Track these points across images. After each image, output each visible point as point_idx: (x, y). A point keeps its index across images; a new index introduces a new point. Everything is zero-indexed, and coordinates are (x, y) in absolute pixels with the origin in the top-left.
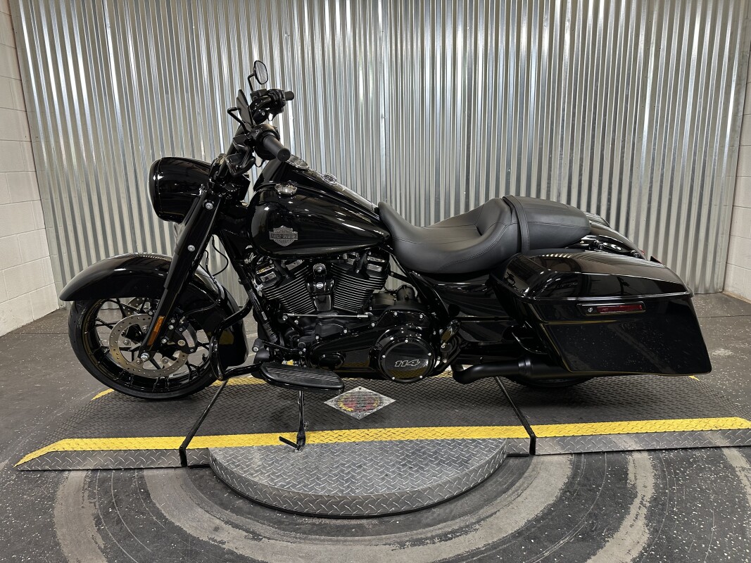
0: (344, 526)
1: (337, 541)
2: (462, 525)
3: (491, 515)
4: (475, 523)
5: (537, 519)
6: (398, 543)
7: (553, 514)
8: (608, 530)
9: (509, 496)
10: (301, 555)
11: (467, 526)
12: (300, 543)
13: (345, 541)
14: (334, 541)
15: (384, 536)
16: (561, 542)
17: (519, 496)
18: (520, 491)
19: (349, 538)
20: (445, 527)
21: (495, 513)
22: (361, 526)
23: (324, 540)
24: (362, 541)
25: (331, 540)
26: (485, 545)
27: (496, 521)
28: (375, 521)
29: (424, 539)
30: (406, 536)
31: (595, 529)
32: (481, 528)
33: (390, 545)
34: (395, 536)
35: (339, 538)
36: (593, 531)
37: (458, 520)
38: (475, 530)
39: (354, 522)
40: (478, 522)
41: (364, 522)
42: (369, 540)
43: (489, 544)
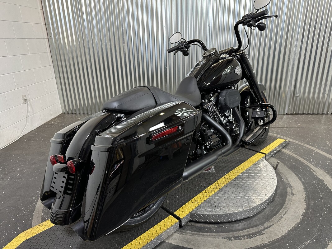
0: (201, 227)
1: (200, 234)
2: (257, 230)
3: (270, 227)
4: (263, 230)
5: (292, 230)
6: (228, 238)
7: (300, 228)
8: (328, 239)
9: (277, 217)
10: (185, 240)
11: (259, 231)
12: (183, 234)
13: (204, 235)
14: (198, 235)
15: (221, 234)
16: (306, 243)
17: (282, 217)
18: (282, 215)
19: (205, 234)
20: (249, 231)
21: (272, 226)
22: (210, 228)
23: (194, 234)
24: (211, 235)
25: (197, 234)
26: (269, 242)
27: (273, 230)
28: (216, 226)
29: (240, 236)
30: (231, 235)
31: (322, 238)
32: (266, 233)
33: (224, 238)
34: (226, 234)
35: (201, 233)
36: (321, 238)
37: (254, 228)
38: (263, 233)
39: (206, 225)
40: (264, 229)
41: (211, 226)
42: (215, 235)
43: (271, 242)
